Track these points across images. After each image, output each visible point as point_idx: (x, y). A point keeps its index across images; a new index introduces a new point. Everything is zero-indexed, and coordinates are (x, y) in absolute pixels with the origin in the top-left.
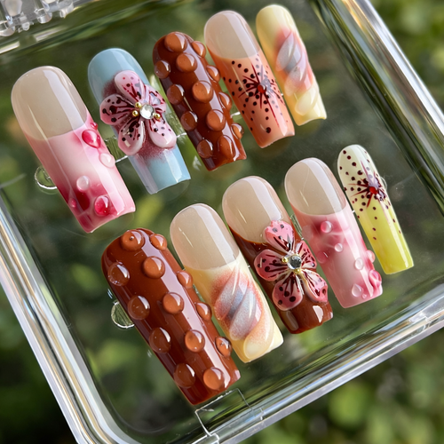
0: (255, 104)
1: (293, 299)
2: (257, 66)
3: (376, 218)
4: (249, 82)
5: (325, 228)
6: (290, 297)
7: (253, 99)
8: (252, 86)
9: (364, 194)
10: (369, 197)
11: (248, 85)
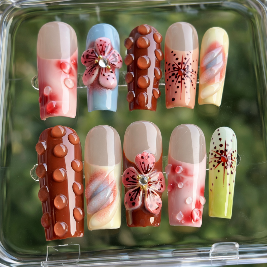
0: (173, 81)
1: (134, 204)
2: (185, 59)
3: (217, 178)
4: (176, 66)
5: (178, 170)
6: (133, 202)
7: (173, 78)
8: (176, 69)
9: (217, 159)
10: (219, 163)
11: (174, 68)
